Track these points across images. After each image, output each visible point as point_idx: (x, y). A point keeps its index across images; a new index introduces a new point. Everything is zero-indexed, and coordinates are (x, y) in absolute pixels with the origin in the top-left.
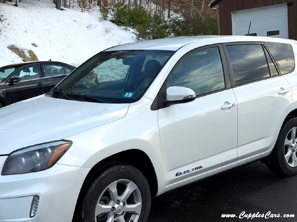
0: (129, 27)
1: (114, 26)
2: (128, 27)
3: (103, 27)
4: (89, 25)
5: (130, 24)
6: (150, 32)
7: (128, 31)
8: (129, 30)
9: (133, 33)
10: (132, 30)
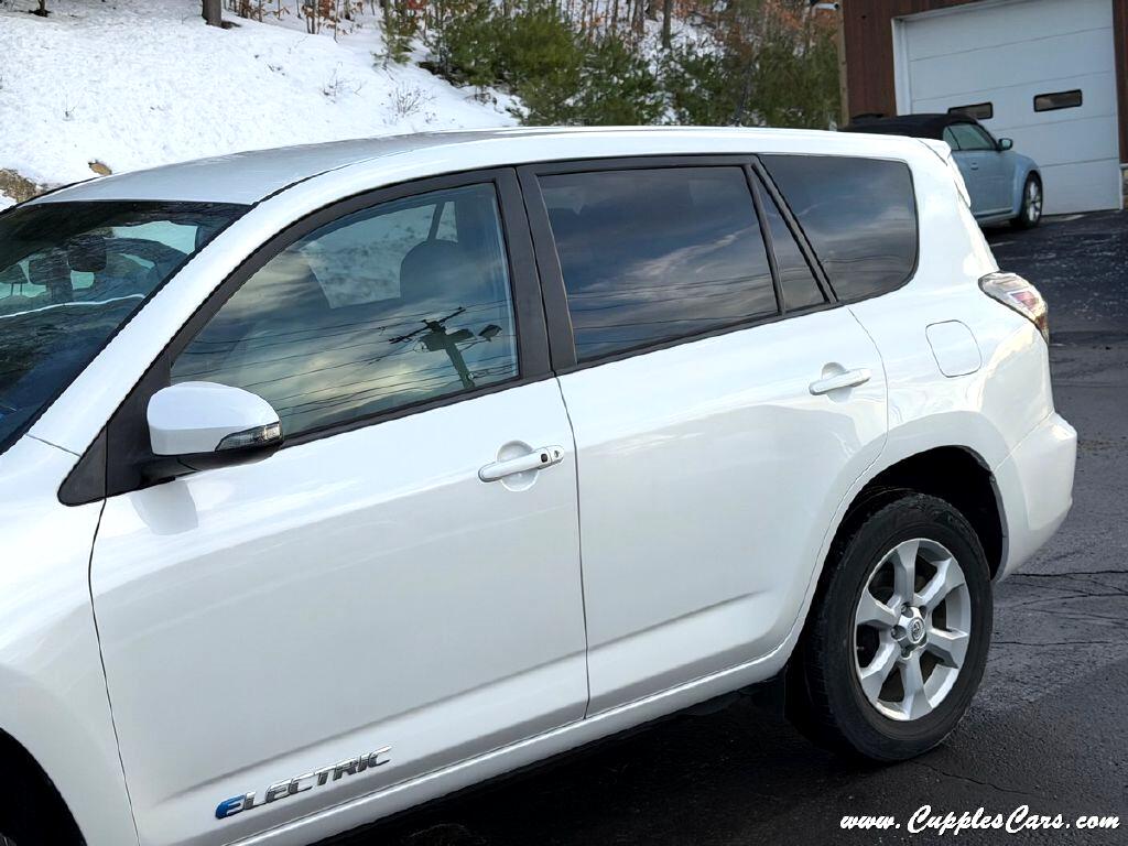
0: (495, 88)
1: (434, 85)
2: (490, 90)
3: (388, 89)
4: (333, 85)
5: (501, 76)
6: (581, 104)
7: (490, 105)
8: (495, 102)
9: (508, 110)
10: (505, 99)
